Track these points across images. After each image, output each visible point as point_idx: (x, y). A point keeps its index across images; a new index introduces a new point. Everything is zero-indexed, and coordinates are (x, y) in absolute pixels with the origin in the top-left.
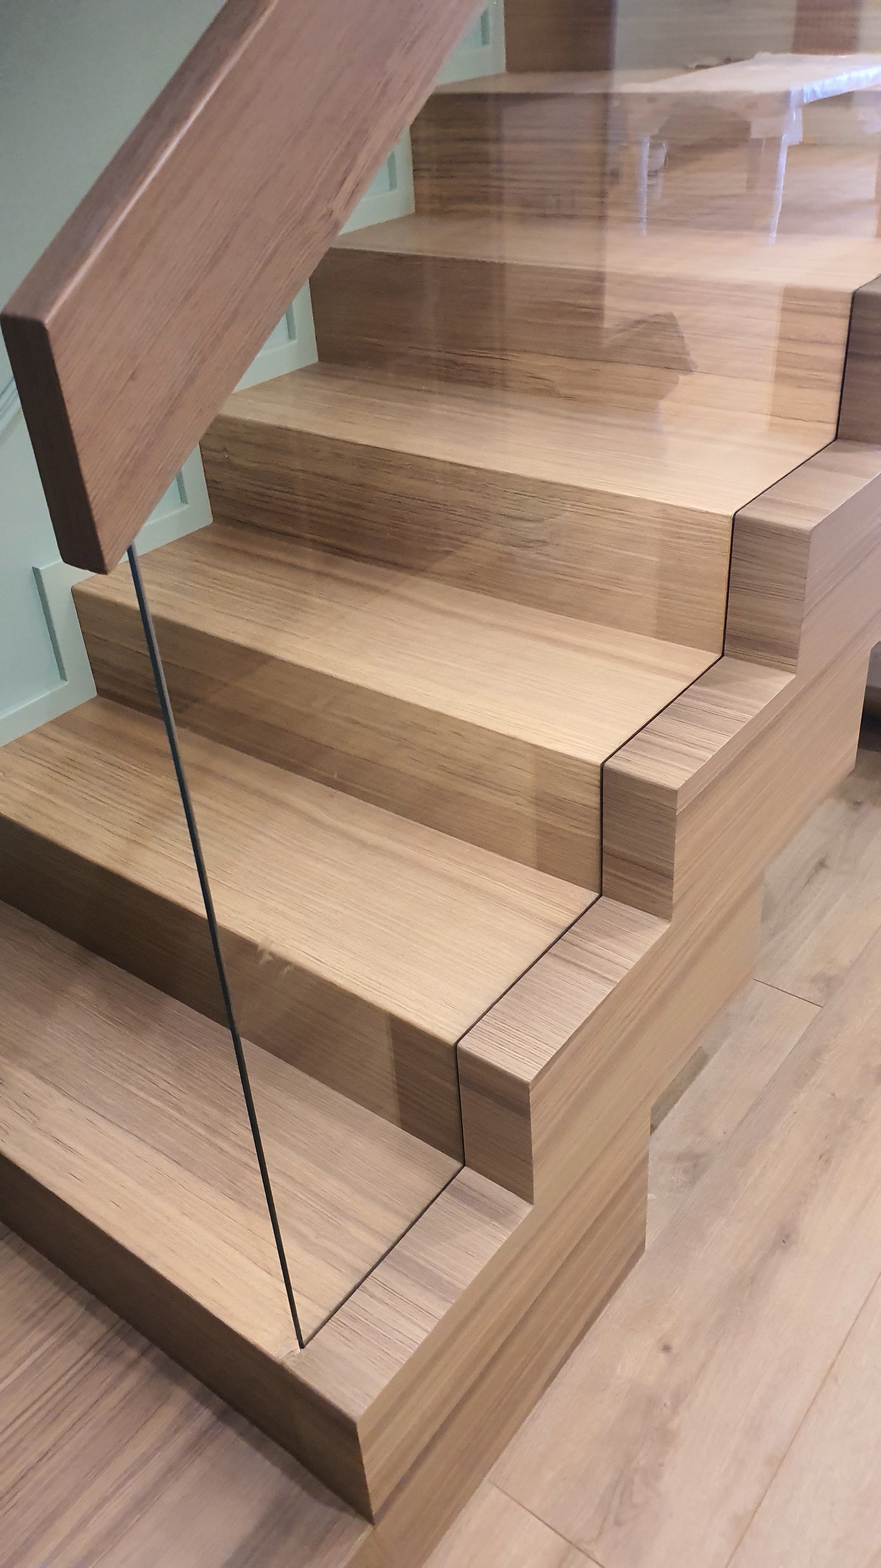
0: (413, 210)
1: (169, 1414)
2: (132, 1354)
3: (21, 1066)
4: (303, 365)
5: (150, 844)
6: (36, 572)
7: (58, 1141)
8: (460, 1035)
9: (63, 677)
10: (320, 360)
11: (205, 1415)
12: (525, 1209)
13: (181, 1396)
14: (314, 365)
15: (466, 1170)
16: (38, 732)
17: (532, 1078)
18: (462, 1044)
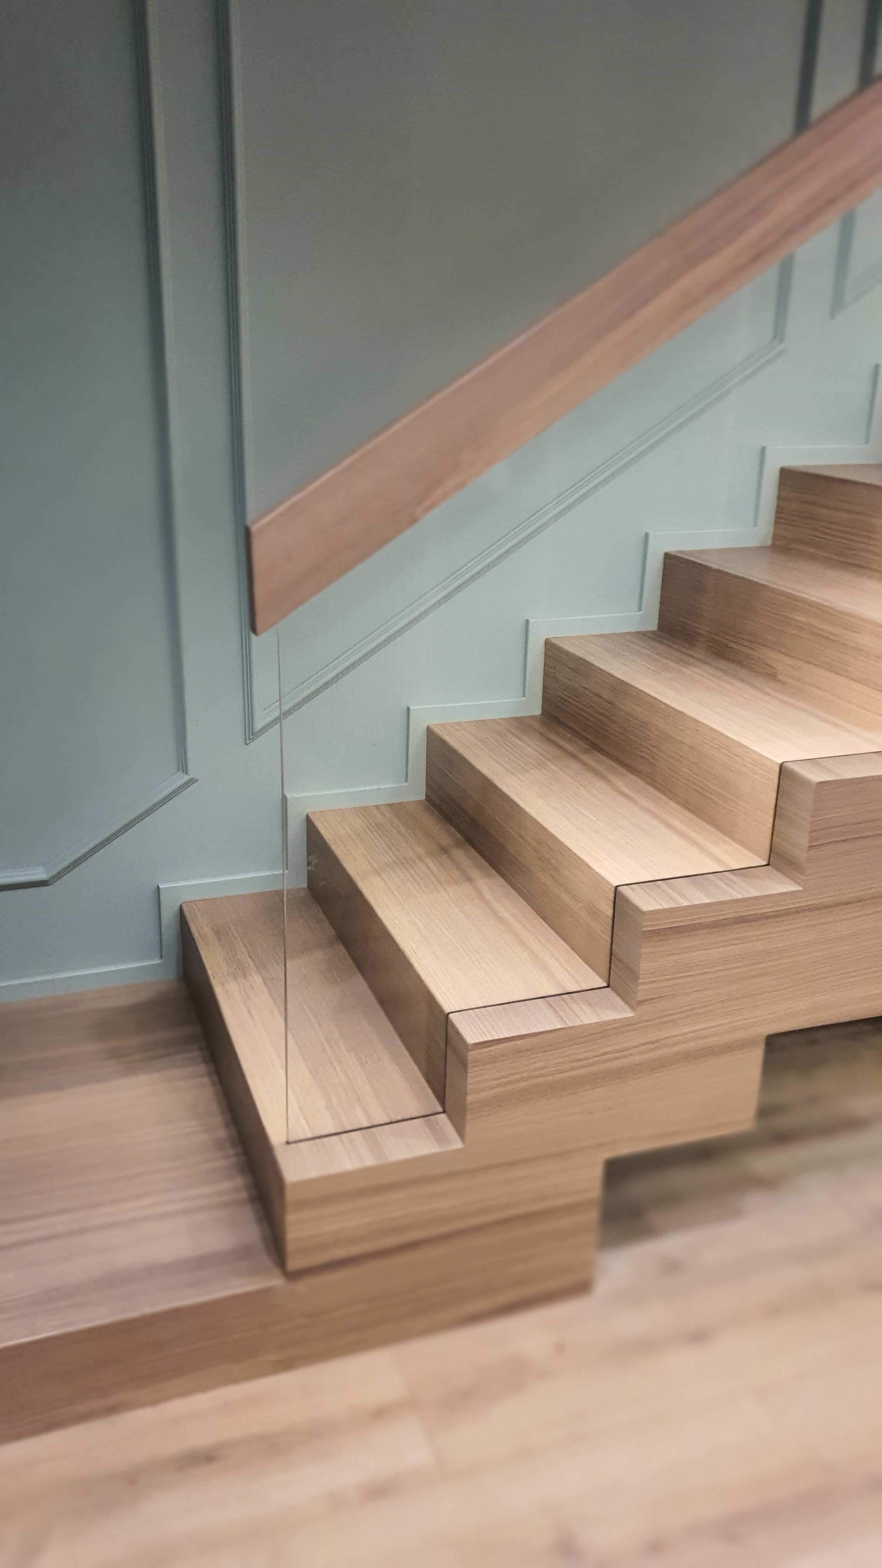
0: (769, 543)
1: (226, 1185)
2: (231, 1152)
3: (260, 974)
4: (642, 629)
5: (383, 875)
6: (408, 709)
7: (249, 1012)
8: (454, 1010)
9: (406, 781)
10: (658, 629)
11: (244, 1195)
12: (458, 1145)
13: (239, 1181)
14: (653, 632)
15: (443, 1117)
16: (377, 807)
17: (472, 1042)
18: (451, 1015)
